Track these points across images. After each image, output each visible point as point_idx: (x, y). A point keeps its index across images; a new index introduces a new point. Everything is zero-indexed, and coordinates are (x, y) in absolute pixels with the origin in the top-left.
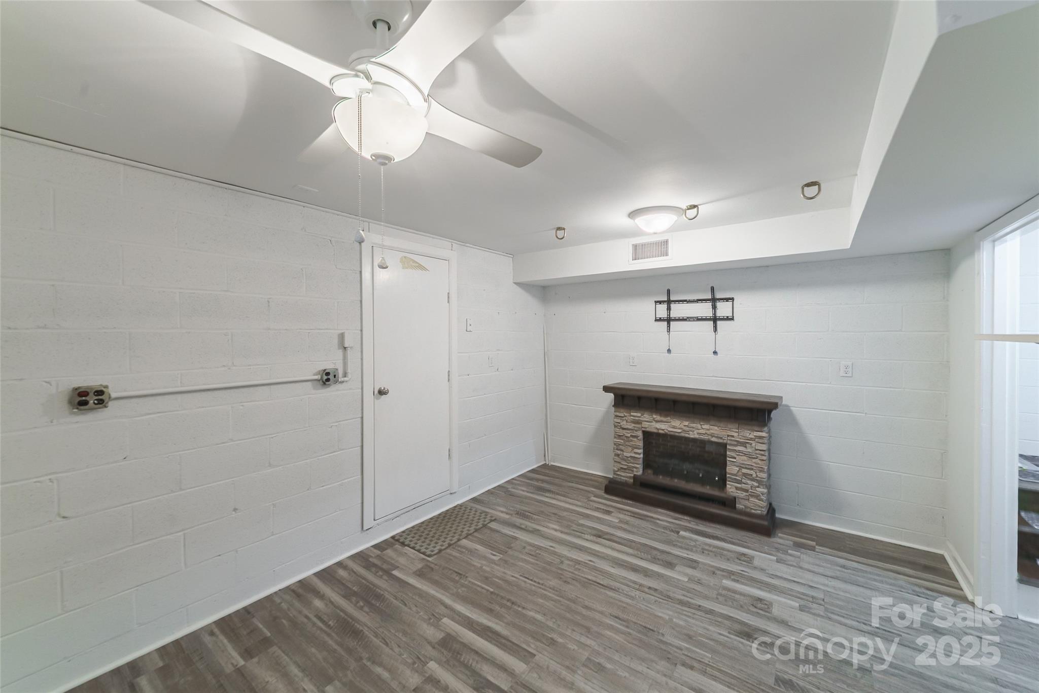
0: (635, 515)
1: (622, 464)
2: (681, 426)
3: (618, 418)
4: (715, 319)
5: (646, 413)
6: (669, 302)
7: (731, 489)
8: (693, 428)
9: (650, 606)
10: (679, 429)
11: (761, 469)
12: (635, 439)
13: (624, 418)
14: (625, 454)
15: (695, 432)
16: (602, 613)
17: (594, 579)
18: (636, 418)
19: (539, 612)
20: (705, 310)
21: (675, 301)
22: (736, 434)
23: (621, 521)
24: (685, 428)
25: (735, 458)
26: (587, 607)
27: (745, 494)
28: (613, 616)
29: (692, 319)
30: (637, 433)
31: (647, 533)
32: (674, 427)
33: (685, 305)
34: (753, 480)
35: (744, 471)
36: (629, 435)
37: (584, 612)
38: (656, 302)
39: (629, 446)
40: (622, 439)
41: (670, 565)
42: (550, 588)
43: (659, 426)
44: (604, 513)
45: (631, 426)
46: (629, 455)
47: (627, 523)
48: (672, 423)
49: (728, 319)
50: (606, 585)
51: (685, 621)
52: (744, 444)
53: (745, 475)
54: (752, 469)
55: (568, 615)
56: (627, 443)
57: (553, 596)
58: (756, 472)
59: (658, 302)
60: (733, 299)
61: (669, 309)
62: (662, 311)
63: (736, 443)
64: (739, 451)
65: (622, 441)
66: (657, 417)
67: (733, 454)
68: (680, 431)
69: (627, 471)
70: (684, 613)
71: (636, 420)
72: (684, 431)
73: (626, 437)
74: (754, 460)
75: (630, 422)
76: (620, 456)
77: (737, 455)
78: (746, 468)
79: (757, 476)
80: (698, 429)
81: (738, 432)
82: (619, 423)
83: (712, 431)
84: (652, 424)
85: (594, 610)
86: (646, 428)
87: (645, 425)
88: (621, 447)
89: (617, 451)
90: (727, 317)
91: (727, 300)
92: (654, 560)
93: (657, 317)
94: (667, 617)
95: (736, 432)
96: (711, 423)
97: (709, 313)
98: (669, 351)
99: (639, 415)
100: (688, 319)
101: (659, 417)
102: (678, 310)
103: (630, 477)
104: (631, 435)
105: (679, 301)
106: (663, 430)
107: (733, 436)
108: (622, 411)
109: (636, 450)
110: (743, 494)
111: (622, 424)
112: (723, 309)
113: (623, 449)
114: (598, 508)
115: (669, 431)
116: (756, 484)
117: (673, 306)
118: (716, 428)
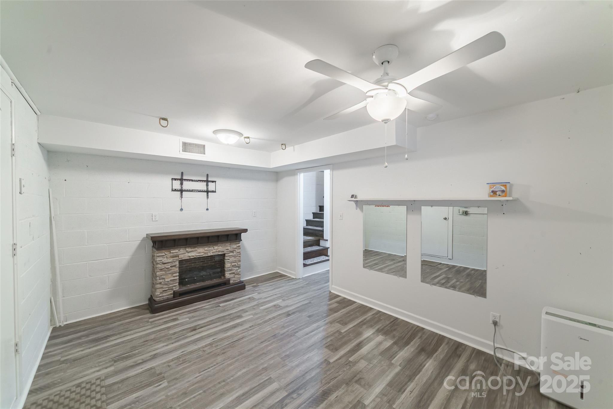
0: (189, 312)
1: (165, 288)
2: (203, 251)
3: (160, 257)
4: (207, 192)
5: (181, 249)
6: (182, 180)
7: (228, 275)
8: (210, 250)
9: (260, 331)
10: (202, 253)
11: (239, 261)
12: (174, 268)
13: (165, 256)
14: (166, 280)
15: (211, 252)
16: (256, 346)
17: (229, 342)
18: (175, 254)
19: (241, 370)
20: (202, 186)
21: (185, 180)
22: (229, 248)
23: (190, 318)
24: (206, 252)
25: (229, 259)
26: (249, 350)
27: (233, 275)
28: (260, 343)
29: (196, 191)
30: (175, 263)
31: (210, 314)
32: (200, 253)
33: (191, 183)
34: (236, 267)
35: (233, 264)
36: (169, 266)
37: (250, 352)
38: (172, 179)
39: (169, 274)
40: (164, 271)
41: (240, 317)
42: (224, 361)
43: (190, 254)
44: (173, 321)
45: (171, 260)
46: (169, 280)
47: (193, 317)
48: (198, 251)
49: (213, 192)
50: (237, 339)
51: (275, 325)
52: (232, 252)
53: (233, 266)
54: (236, 262)
55: (250, 358)
56: (168, 272)
57: (232, 360)
58: (237, 263)
59: (174, 179)
60: (215, 182)
61: (182, 184)
62: (177, 185)
63: (229, 252)
64: (231, 256)
65: (164, 272)
66: (189, 250)
67: (228, 258)
68: (203, 254)
69: (168, 291)
70: (271, 323)
71: (174, 255)
72: (205, 253)
73: (167, 268)
74: (236, 258)
75: (170, 258)
76: (163, 283)
77: (230, 258)
78: (234, 263)
79: (238, 264)
80: (212, 250)
81: (230, 247)
82: (161, 260)
83: (219, 249)
84: (186, 254)
85: (252, 348)
86: (182, 258)
87: (181, 256)
88: (163, 276)
89: (160, 280)
90: (213, 191)
91: (213, 182)
92: (232, 319)
93: (173, 188)
94: (270, 329)
95: (229, 247)
96: (218, 245)
97: (205, 188)
98: (182, 210)
99: (177, 251)
100: (193, 191)
101: (190, 249)
102: (187, 185)
103: (171, 294)
104: (171, 266)
105: (187, 180)
106: (193, 256)
107: (228, 249)
108: (163, 251)
109: (175, 275)
110: (232, 276)
111: (163, 261)
112: (211, 187)
113: (164, 277)
114: (165, 322)
115: (197, 256)
116: (237, 268)
117: (184, 182)
118: (221, 247)
